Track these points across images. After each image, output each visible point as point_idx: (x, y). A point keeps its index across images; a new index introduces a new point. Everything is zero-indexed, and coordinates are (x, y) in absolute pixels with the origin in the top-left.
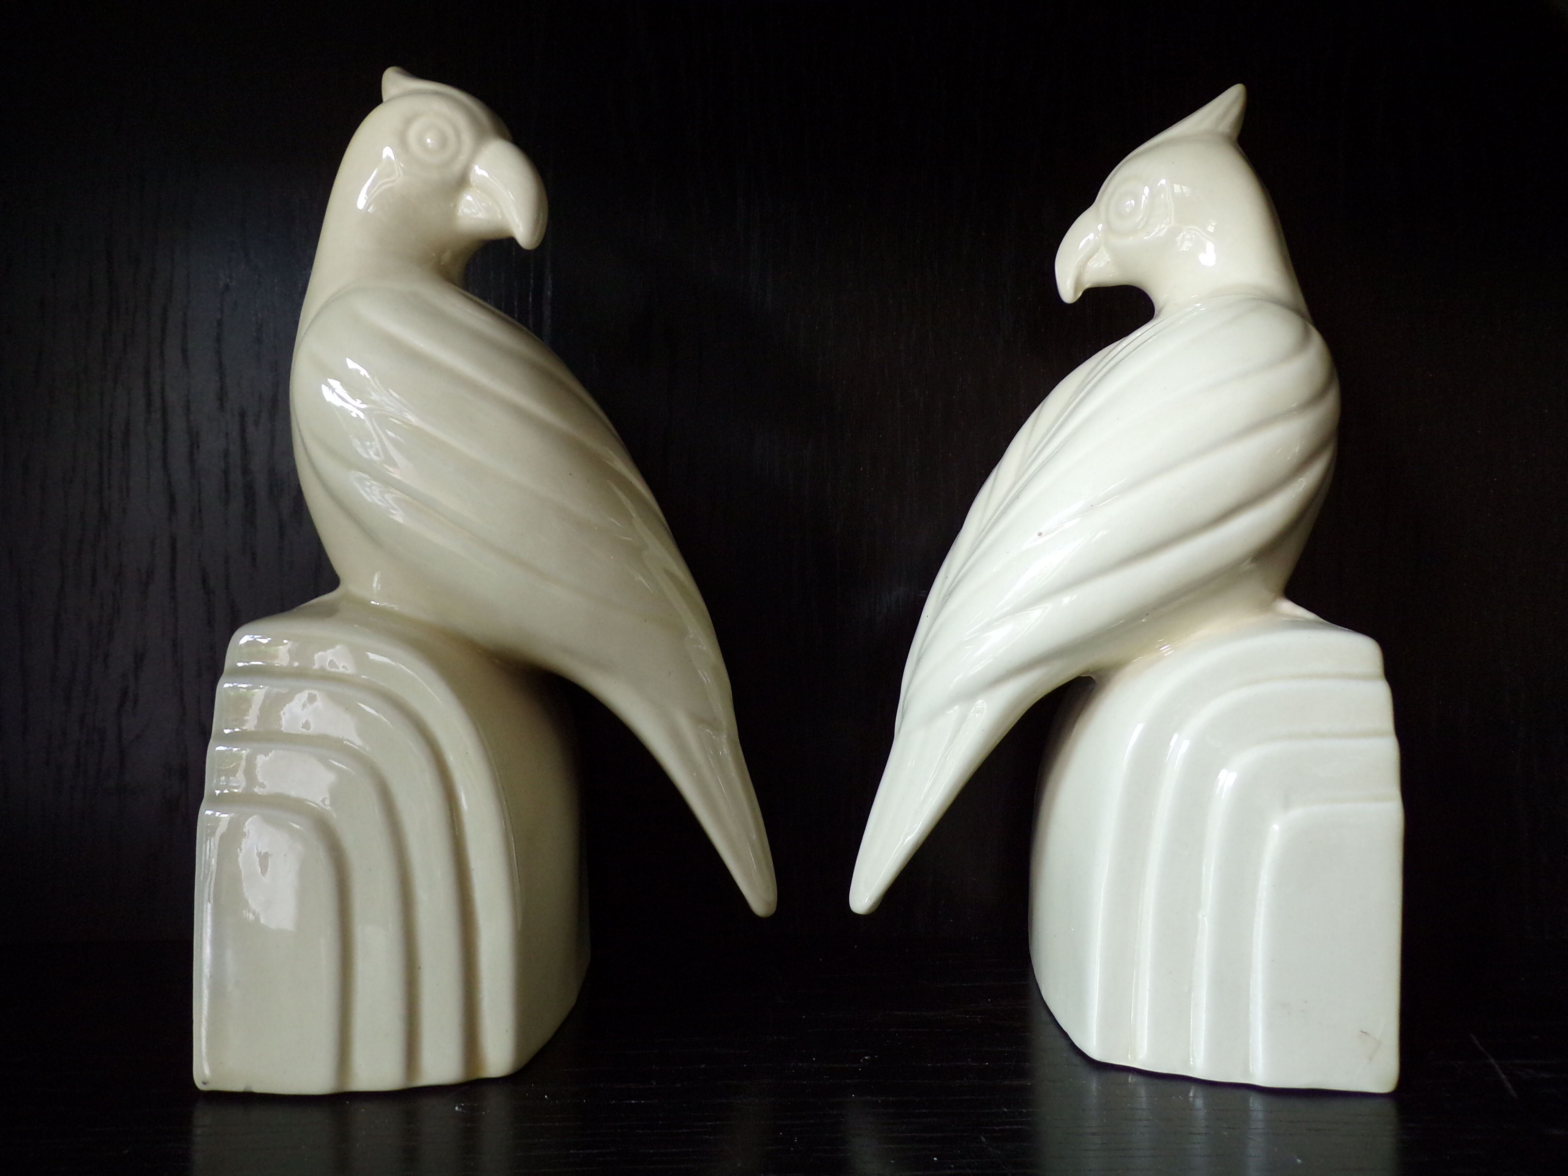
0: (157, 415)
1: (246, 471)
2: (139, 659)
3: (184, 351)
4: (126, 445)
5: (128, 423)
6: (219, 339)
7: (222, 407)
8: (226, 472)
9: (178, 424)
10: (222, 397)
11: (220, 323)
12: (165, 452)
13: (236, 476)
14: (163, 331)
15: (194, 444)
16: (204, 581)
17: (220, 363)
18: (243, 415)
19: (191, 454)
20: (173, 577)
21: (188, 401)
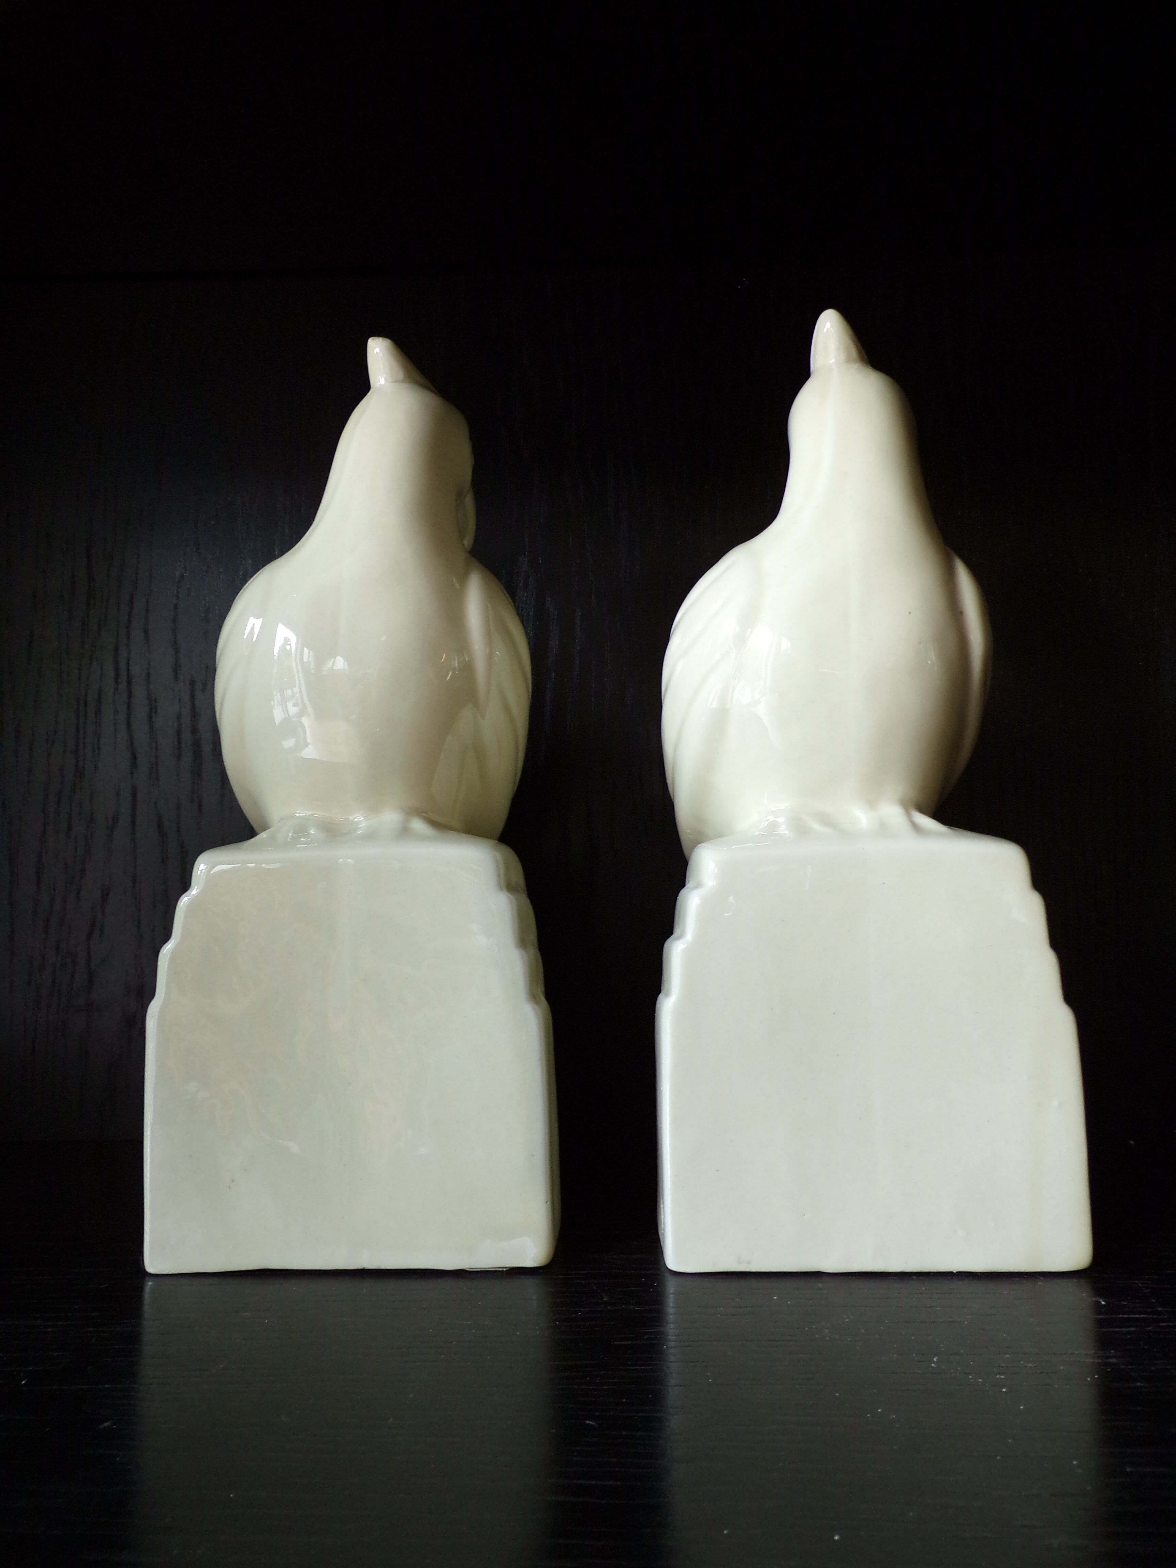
0: (123, 686)
1: (194, 731)
2: (105, 894)
3: (146, 632)
4: (98, 711)
5: (100, 691)
6: (175, 621)
7: (176, 677)
8: (179, 732)
9: (139, 693)
10: (176, 668)
11: (176, 607)
12: (129, 715)
13: (187, 736)
14: (130, 614)
15: (153, 709)
16: (160, 825)
17: (175, 642)
18: (193, 683)
19: (150, 718)
20: (133, 823)
21: (149, 674)
